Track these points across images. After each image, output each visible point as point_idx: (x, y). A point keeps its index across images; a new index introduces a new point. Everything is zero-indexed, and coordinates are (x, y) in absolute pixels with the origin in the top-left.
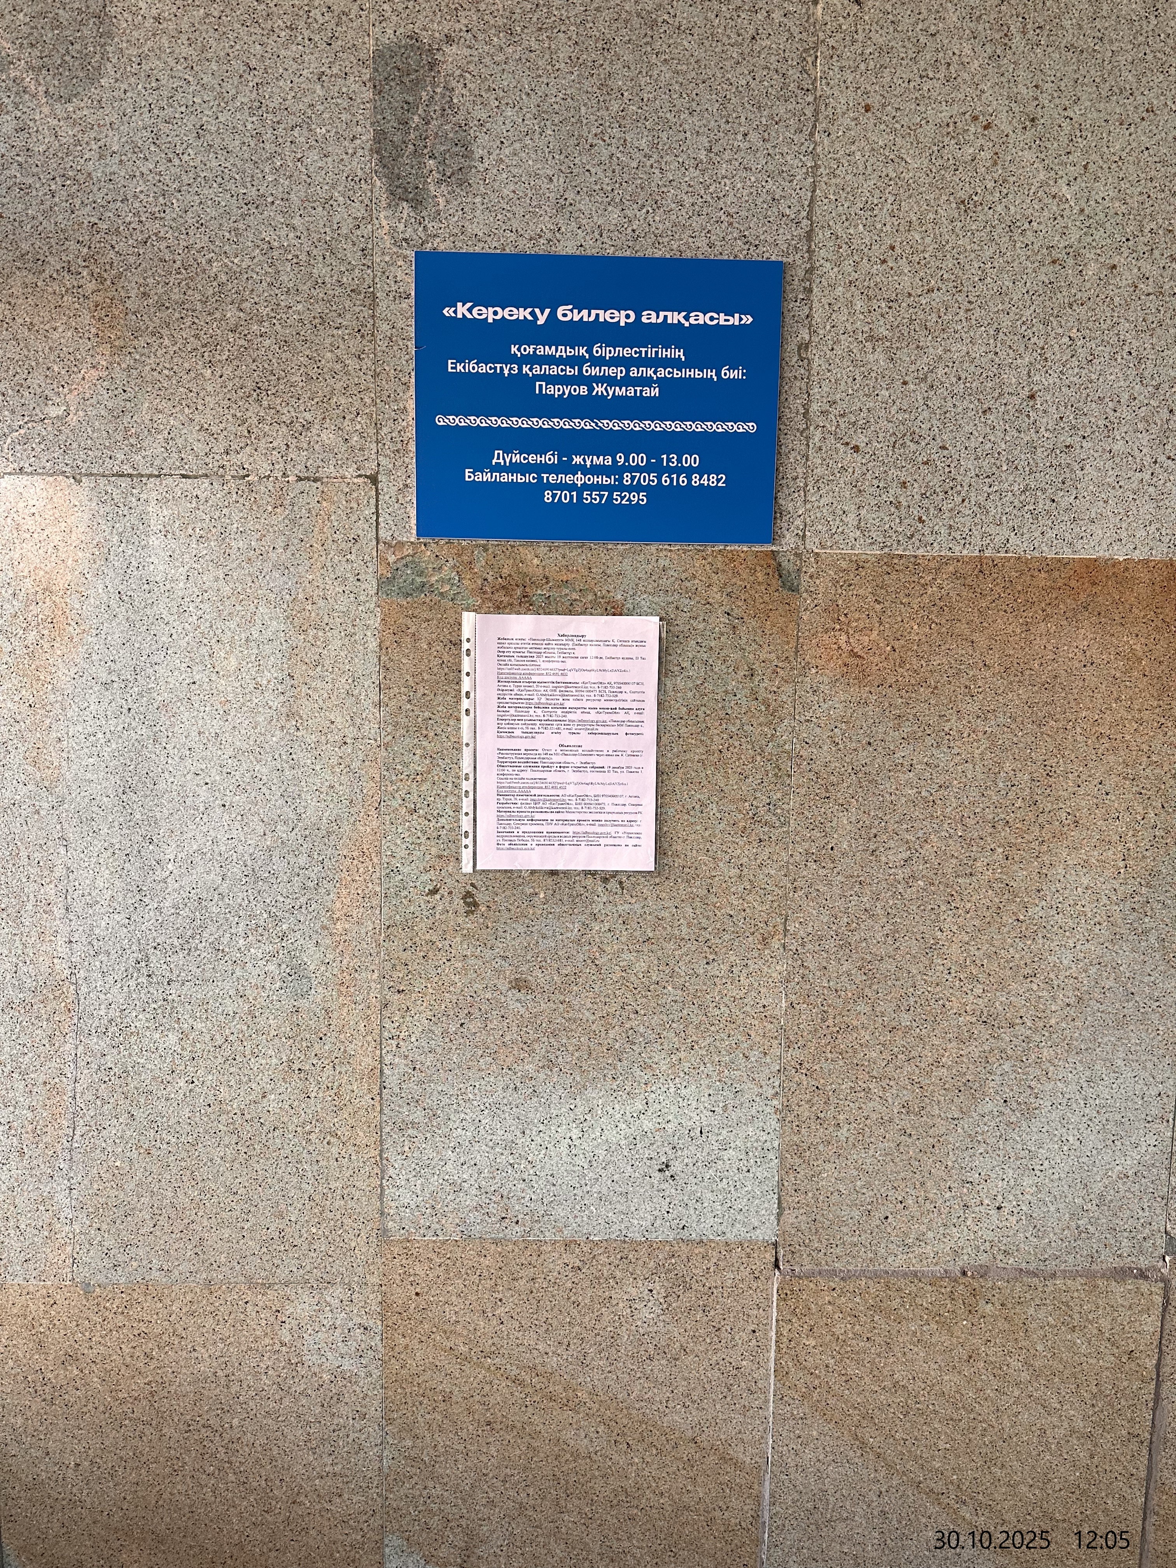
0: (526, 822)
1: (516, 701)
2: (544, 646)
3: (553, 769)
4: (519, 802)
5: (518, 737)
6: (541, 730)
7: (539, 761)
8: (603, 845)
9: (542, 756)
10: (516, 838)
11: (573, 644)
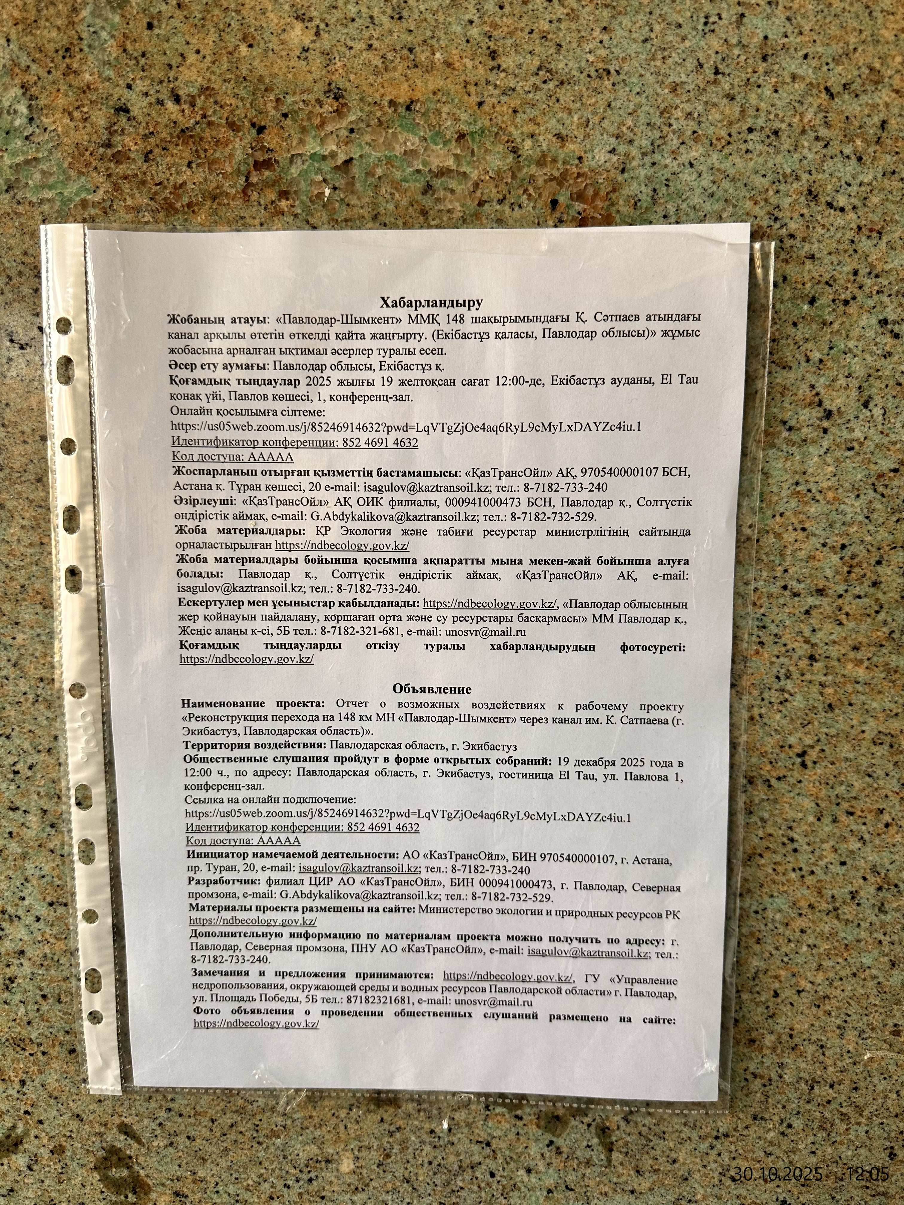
0: (285, 941)
1: (239, 538)
2: (334, 343)
3: (373, 767)
4: (263, 877)
5: (253, 661)
6: (327, 639)
7: (325, 739)
8: (543, 1016)
9: (336, 725)
10: (255, 993)
11: (438, 335)
